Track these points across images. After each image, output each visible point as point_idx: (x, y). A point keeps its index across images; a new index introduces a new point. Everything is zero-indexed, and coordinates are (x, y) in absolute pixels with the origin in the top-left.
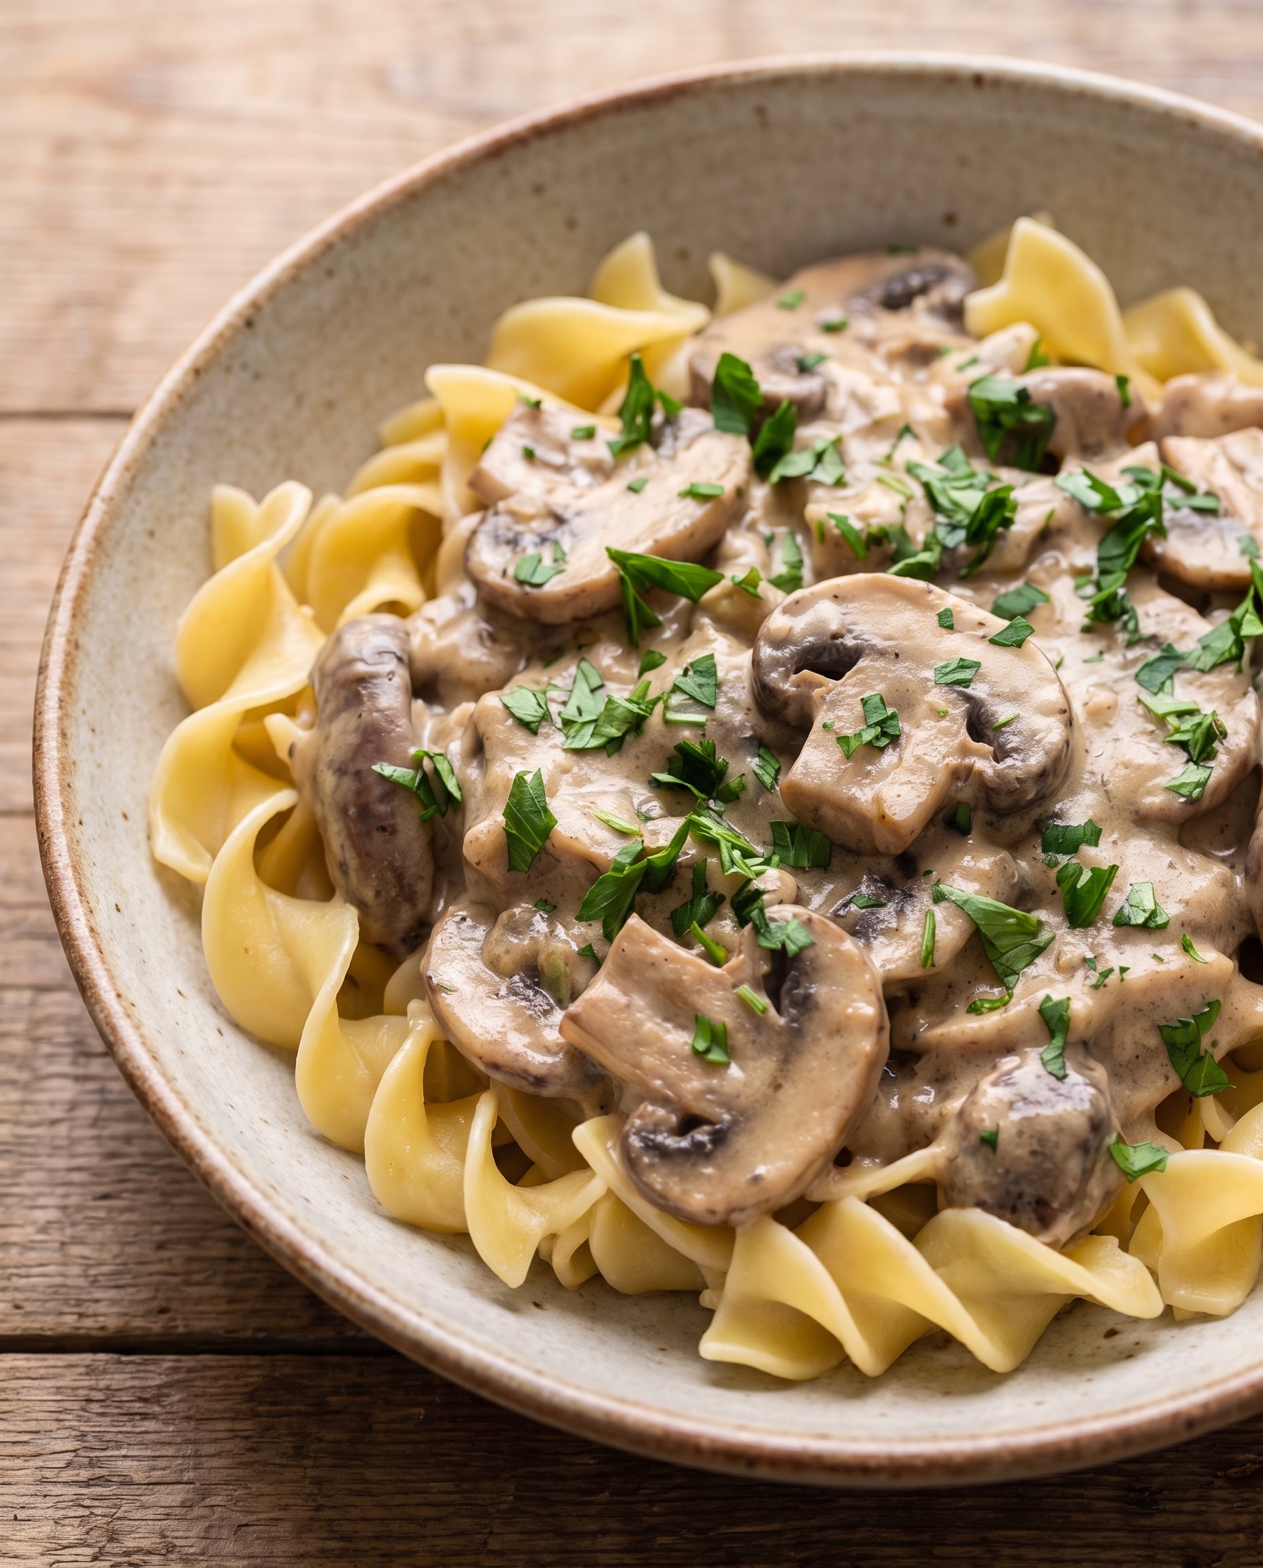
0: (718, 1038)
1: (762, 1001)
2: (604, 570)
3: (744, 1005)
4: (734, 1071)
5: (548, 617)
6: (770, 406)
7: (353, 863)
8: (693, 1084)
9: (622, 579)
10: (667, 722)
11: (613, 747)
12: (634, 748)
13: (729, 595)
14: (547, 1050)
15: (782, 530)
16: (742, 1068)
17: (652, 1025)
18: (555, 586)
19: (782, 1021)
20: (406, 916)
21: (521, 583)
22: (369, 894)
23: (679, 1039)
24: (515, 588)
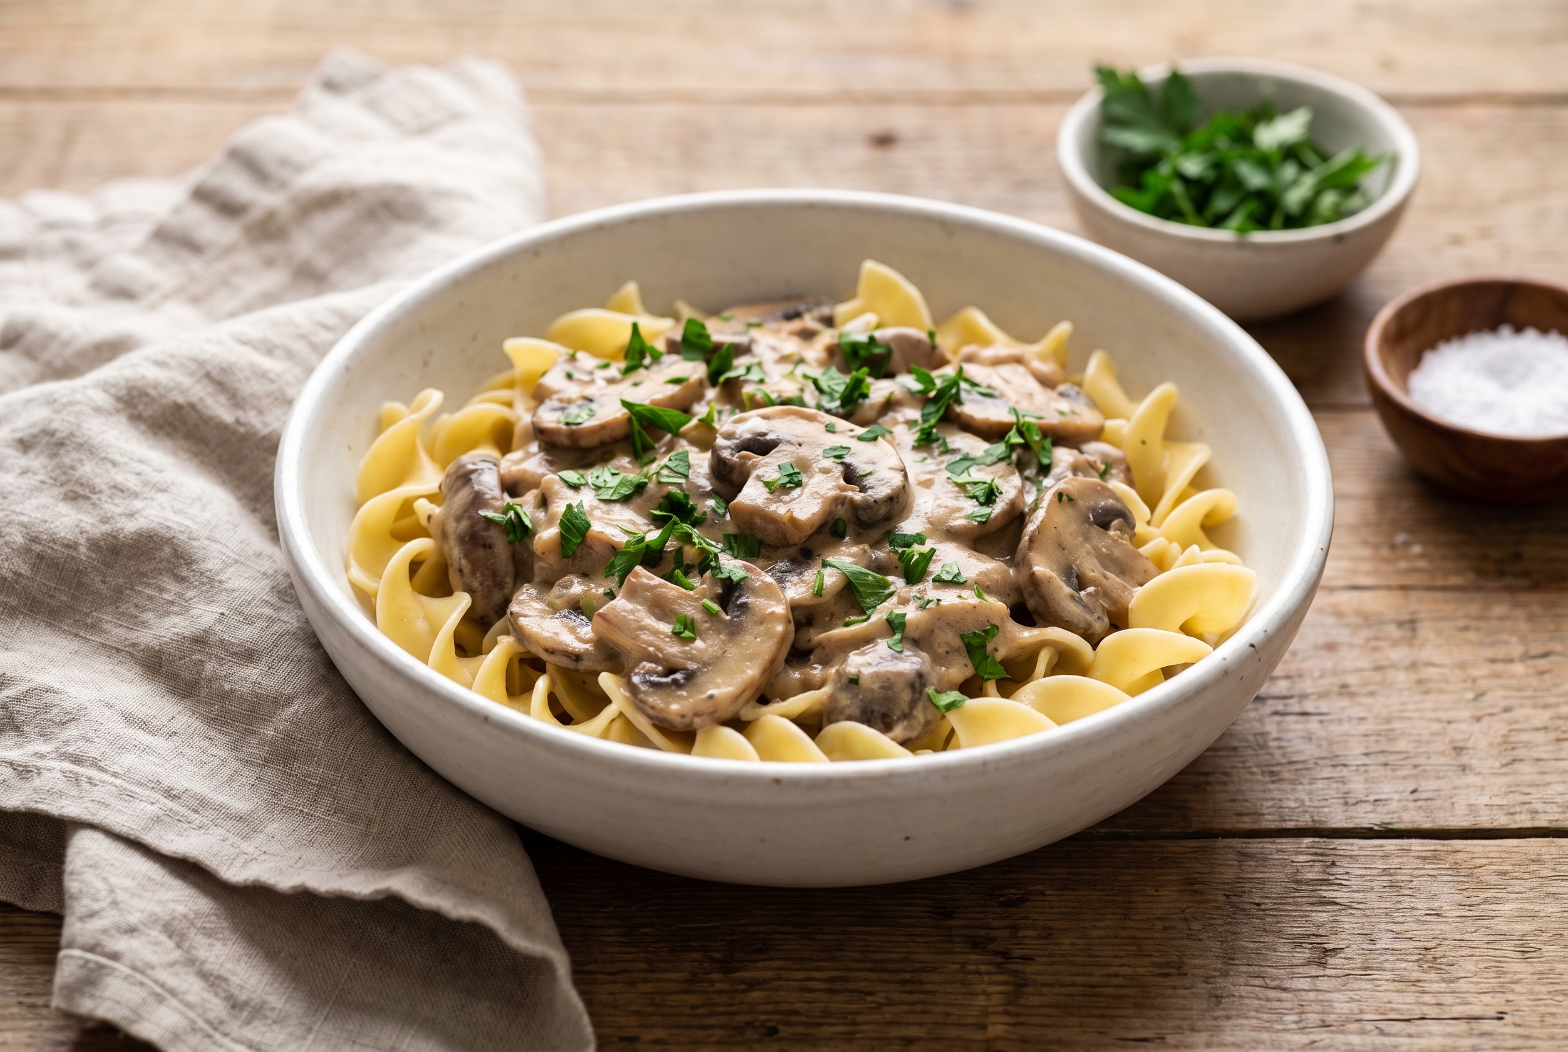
0: (689, 624)
1: (716, 607)
2: (620, 413)
3: (707, 610)
4: (699, 643)
5: (585, 442)
6: (718, 347)
7: (467, 569)
8: (673, 649)
9: (629, 420)
10: (660, 483)
11: (625, 500)
12: (638, 501)
13: (696, 427)
14: (585, 642)
15: (727, 407)
16: (703, 640)
17: (651, 621)
18: (589, 423)
19: (728, 618)
20: (497, 597)
21: (567, 424)
22: (475, 584)
23: (666, 628)
24: (564, 427)
